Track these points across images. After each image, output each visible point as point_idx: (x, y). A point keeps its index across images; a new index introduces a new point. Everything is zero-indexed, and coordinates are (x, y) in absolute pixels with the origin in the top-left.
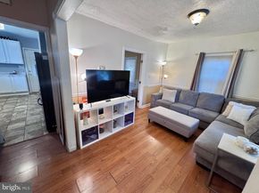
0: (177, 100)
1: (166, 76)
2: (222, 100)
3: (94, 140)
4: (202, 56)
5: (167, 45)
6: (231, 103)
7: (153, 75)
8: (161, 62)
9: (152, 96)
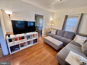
0: (56, 34)
1: (53, 25)
2: (73, 34)
3: (17, 50)
4: (67, 17)
5: (54, 13)
6: (77, 36)
7: (48, 24)
8: (51, 19)
9: (47, 32)
